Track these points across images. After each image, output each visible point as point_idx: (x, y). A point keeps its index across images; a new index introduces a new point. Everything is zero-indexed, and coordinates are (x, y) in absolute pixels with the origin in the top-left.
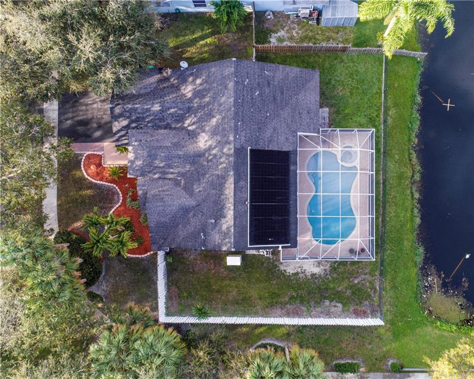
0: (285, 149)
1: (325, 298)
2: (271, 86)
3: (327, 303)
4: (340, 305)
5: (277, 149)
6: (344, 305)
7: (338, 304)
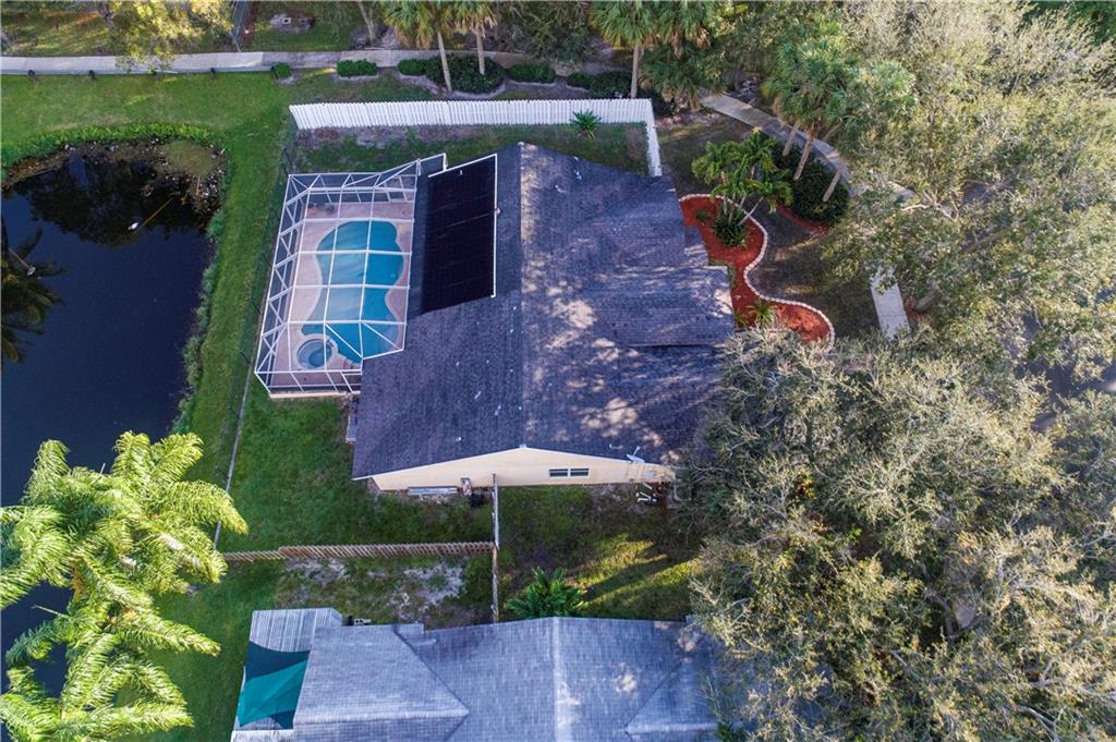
0: (429, 316)
1: (382, 151)
2: (450, 418)
3: (380, 145)
4: (359, 143)
5: (444, 310)
6: (353, 143)
7: (363, 144)
